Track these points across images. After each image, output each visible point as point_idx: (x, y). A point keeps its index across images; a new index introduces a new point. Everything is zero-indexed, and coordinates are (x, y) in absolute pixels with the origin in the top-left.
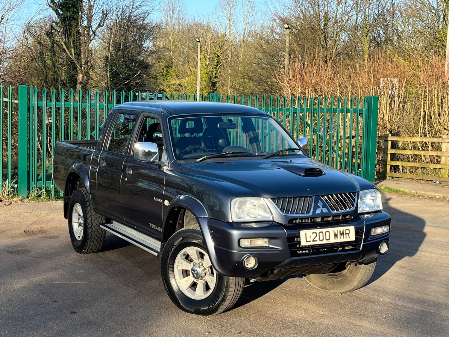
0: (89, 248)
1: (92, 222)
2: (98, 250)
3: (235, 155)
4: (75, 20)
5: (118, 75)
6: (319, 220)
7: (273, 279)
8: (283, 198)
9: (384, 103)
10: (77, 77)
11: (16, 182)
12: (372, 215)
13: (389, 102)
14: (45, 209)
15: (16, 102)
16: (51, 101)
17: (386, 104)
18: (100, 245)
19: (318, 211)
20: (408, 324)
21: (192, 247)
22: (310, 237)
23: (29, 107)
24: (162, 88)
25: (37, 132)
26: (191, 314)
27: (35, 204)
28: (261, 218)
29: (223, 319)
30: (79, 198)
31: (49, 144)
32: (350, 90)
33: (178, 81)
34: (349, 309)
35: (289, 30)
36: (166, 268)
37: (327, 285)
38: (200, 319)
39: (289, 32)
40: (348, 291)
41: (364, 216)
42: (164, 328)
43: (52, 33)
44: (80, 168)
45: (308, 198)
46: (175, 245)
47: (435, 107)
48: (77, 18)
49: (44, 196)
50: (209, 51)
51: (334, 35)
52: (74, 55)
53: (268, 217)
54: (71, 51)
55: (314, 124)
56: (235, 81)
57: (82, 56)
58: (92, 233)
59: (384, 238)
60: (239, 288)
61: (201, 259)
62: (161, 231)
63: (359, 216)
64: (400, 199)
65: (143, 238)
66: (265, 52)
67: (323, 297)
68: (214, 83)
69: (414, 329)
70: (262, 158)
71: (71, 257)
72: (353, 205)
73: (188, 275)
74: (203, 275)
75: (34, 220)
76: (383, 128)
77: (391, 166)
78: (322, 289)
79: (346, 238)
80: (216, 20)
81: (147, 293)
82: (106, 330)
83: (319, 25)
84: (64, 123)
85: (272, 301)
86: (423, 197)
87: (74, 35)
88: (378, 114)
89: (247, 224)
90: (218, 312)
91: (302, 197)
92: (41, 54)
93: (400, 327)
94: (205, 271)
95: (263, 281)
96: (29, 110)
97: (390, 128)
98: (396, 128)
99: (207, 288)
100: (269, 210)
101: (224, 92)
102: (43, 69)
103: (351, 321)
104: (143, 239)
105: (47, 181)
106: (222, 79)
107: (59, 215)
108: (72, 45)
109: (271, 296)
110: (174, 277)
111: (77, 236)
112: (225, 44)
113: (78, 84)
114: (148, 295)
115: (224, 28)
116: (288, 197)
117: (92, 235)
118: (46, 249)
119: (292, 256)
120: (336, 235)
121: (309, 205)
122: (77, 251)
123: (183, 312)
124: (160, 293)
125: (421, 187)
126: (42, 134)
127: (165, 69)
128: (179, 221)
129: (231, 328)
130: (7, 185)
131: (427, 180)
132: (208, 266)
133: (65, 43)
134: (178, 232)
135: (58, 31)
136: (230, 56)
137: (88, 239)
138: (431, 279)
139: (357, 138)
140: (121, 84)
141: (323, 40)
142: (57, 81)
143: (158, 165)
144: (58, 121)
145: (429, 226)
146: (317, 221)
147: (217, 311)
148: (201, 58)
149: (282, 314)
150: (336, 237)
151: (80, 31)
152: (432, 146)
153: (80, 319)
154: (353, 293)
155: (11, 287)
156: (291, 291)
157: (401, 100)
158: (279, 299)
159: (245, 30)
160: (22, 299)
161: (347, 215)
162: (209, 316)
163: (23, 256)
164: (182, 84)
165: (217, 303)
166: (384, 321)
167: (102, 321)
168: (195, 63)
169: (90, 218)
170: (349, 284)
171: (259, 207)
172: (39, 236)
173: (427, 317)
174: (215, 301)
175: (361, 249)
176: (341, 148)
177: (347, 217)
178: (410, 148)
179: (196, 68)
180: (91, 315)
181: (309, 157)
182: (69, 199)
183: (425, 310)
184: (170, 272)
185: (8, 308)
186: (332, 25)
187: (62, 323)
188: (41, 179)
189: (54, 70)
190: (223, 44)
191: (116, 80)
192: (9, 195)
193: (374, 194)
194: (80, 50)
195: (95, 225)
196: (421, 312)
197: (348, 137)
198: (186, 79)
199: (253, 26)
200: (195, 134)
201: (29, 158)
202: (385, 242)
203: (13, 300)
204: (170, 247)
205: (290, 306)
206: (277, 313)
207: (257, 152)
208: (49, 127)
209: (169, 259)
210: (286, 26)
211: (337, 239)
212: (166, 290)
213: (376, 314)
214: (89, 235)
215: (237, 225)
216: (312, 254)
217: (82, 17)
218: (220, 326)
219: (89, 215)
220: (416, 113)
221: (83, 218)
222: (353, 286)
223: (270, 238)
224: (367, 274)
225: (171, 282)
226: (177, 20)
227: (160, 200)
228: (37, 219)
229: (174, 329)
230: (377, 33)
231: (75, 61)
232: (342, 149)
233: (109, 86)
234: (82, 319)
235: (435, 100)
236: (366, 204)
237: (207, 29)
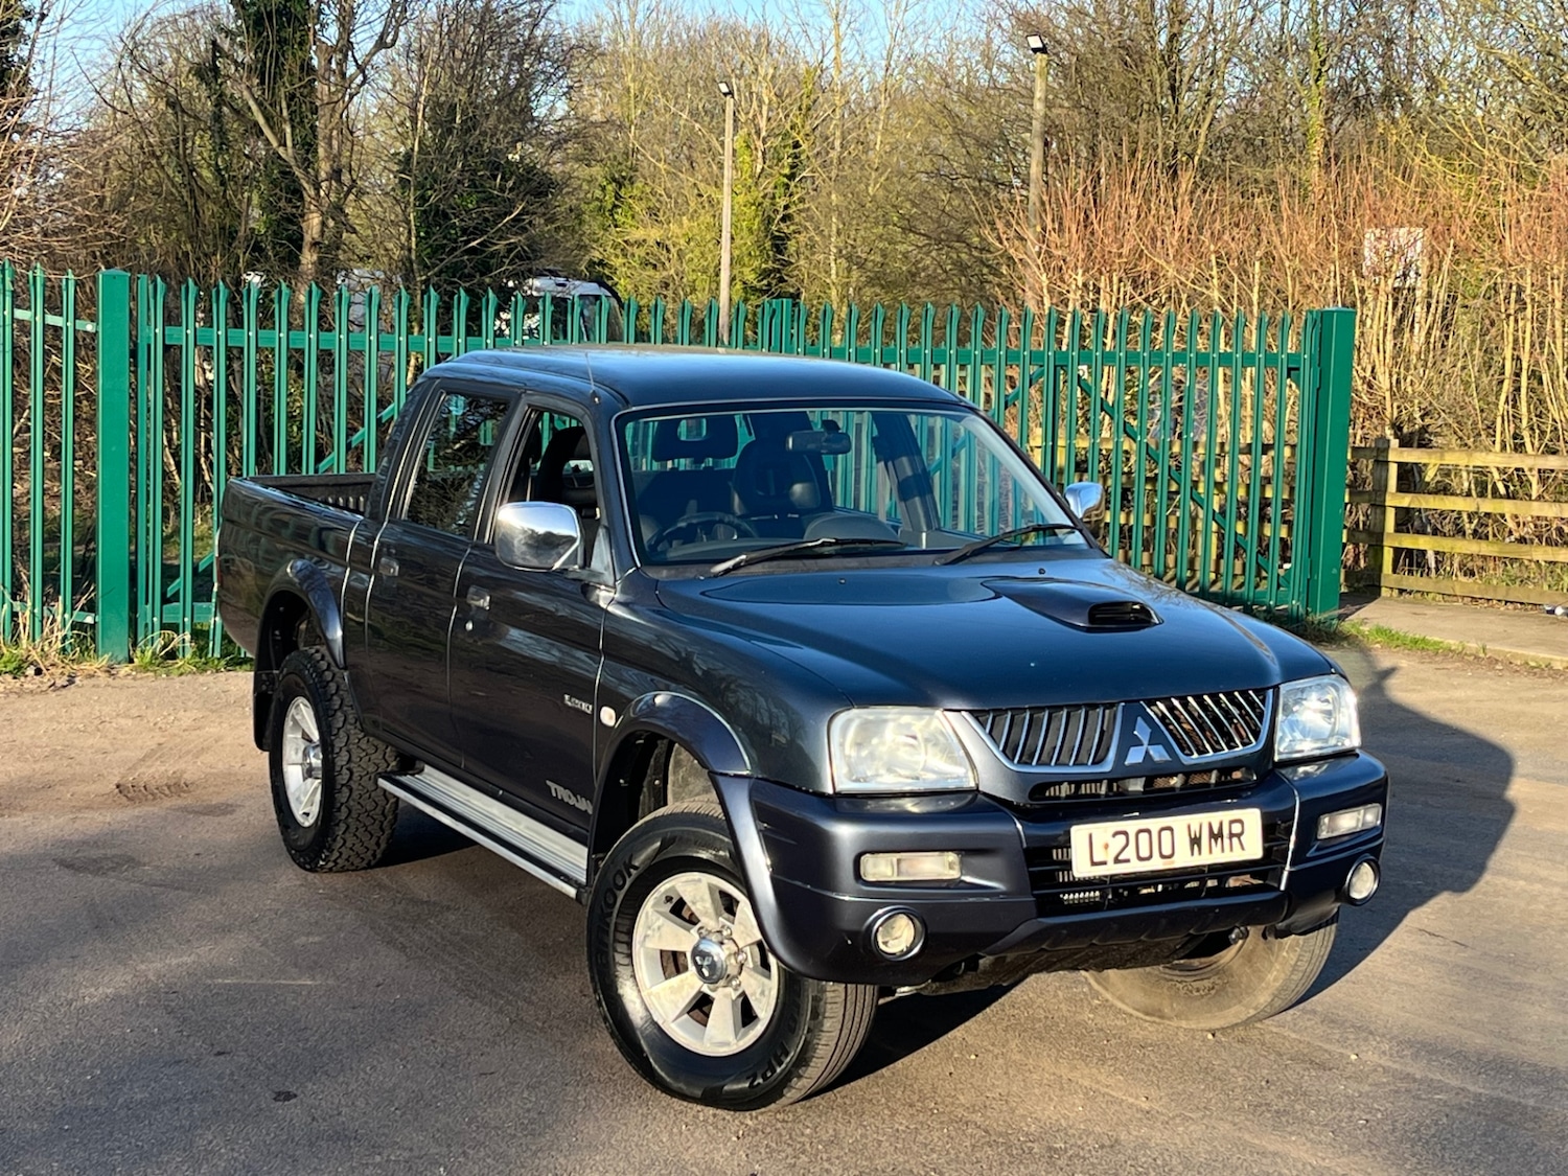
0: (341, 854)
1: (352, 765)
2: (373, 863)
3: (848, 549)
4: (297, 24)
5: (446, 216)
6: (1136, 786)
7: (976, 988)
8: (1011, 709)
9: (1375, 327)
10: (304, 225)
11: (91, 607)
12: (1325, 767)
13: (1392, 323)
14: (190, 703)
15: (90, 327)
16: (211, 326)
17: (1381, 332)
18: (378, 844)
19: (1135, 757)
20: (1444, 1149)
21: (696, 875)
22: (1106, 846)
23: (136, 344)
24: (596, 255)
25: (164, 412)
26: (690, 1105)
27: (157, 683)
28: (936, 781)
29: (801, 1126)
30: (305, 682)
31: (207, 457)
32: (1257, 281)
33: (654, 231)
34: (1238, 1090)
35: (1045, 56)
36: (607, 945)
37: (1166, 1003)
38: (721, 1124)
39: (1044, 64)
40: (1234, 1026)
41: (1296, 771)
42: (597, 1158)
43: (215, 70)
44: (308, 576)
45: (1100, 711)
46: (637, 864)
47: (1554, 343)
48: (304, 18)
49: (188, 656)
50: (763, 124)
51: (1202, 73)
52: (294, 146)
53: (958, 777)
54: (283, 131)
55: (1128, 397)
56: (853, 233)
57: (321, 152)
58: (351, 803)
59: (1363, 847)
60: (857, 1020)
61: (726, 915)
62: (590, 812)
63: (1277, 771)
64: (1427, 671)
65: (528, 828)
66: (959, 134)
67: (1151, 1045)
68: (781, 239)
69: (1463, 1169)
70: (943, 561)
71: (278, 885)
72: (1256, 734)
73: (681, 968)
74: (733, 971)
75: (152, 744)
76: (1371, 417)
77: (1397, 551)
78: (1147, 1014)
79: (1231, 849)
80: (790, 15)
81: (540, 1024)
82: (397, 1162)
83: (1152, 37)
84: (257, 383)
85: (973, 1057)
86: (1510, 667)
87: (291, 74)
88: (1355, 365)
89: (885, 802)
90: (783, 1101)
91: (1078, 707)
92: (180, 141)
93: (1415, 1160)
94: (740, 958)
95: (942, 992)
96: (134, 354)
97: (1395, 415)
98: (1417, 415)
99: (747, 1015)
100: (962, 753)
101: (815, 272)
102: (185, 194)
103: (1247, 1137)
104: (526, 833)
105: (197, 604)
106: (808, 224)
107: (237, 727)
108: (285, 113)
109: (970, 1040)
110: (634, 976)
111: (298, 813)
112: (821, 100)
113: (306, 250)
114: (542, 1030)
115: (817, 46)
116: (1030, 708)
117: (350, 811)
118: (191, 857)
119: (1042, 913)
120: (1195, 841)
121: (1102, 732)
122: (299, 865)
123: (665, 1098)
124: (583, 1024)
125: (1500, 629)
126: (179, 422)
127: (609, 188)
128: (651, 780)
129: (828, 1160)
130: (59, 618)
131: (1522, 603)
132: (750, 941)
133: (260, 105)
134: (646, 823)
135: (236, 62)
136: (837, 144)
137: (337, 825)
138: (1529, 980)
139: (1280, 454)
140: (454, 249)
141: (1164, 89)
142: (234, 238)
143: (581, 580)
144: (237, 375)
145: (1523, 776)
146: (1131, 788)
147: (781, 1095)
148: (734, 151)
149: (1005, 1108)
150: (1196, 847)
151: (315, 62)
152: (1542, 480)
153: (309, 1119)
154: (1256, 1032)
155: (70, 996)
156: (1040, 1020)
157: (1435, 315)
158: (996, 1051)
159: (889, 57)
160: (106, 1044)
161: (1237, 768)
162: (754, 1113)
163: (112, 881)
164: (667, 242)
165: (779, 1070)
166: (1361, 1137)
167: (385, 1126)
168: (715, 167)
169: (344, 753)
170: (1240, 1002)
171: (927, 740)
172: (167, 803)
173: (1510, 1124)
174: (774, 1062)
175: (1282, 888)
176: (1221, 484)
177: (1237, 775)
178: (1466, 485)
179: (717, 186)
180: (347, 1106)
181: (1108, 557)
182: (272, 681)
183: (1506, 1096)
184: (619, 958)
185: (61, 1075)
186: (1195, 40)
187: (247, 1134)
188: (175, 597)
189: (224, 196)
190: (815, 101)
191: (437, 237)
192: (64, 649)
193: (1331, 694)
194: (313, 128)
195: (361, 777)
196: (1492, 1105)
197: (1248, 450)
198: (681, 225)
199: (921, 40)
200: (710, 461)
201: (134, 502)
202: (1368, 862)
203: (79, 1046)
204: (620, 872)
205: (1035, 1076)
206: (988, 1103)
207: (925, 529)
208: (205, 396)
209: (615, 915)
210: (1035, 42)
211: (1200, 853)
212: (605, 1019)
213: (1333, 1110)
214: (339, 810)
215: (852, 805)
216: (1111, 907)
217: (320, 12)
218: (789, 1150)
219: (339, 743)
220: (1487, 365)
221: (319, 750)
222: (1255, 1008)
223: (968, 851)
224: (1303, 965)
225: (620, 991)
226: (654, 15)
227: (585, 707)
228: (162, 740)
229: (632, 1160)
230: (1355, 66)
231: (295, 169)
232: (1226, 488)
233: (413, 257)
234: (314, 1119)
235: (1553, 320)
236: (1304, 727)
237: (758, 45)
